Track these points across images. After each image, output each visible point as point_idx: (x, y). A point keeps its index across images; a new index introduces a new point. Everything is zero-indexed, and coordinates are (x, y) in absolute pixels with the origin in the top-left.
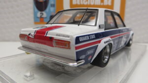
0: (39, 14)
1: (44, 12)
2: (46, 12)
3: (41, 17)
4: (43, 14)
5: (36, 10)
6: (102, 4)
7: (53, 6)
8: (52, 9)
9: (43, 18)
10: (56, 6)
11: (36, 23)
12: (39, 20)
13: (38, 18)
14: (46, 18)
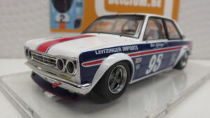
0: (58, 17)
1: (65, 14)
2: (69, 15)
3: (61, 22)
4: (64, 17)
5: (54, 10)
6: (149, 5)
7: (80, 5)
8: (78, 10)
9: (64, 23)
10: (84, 5)
11: (53, 30)
12: (58, 25)
13: (56, 22)
14: (69, 23)
